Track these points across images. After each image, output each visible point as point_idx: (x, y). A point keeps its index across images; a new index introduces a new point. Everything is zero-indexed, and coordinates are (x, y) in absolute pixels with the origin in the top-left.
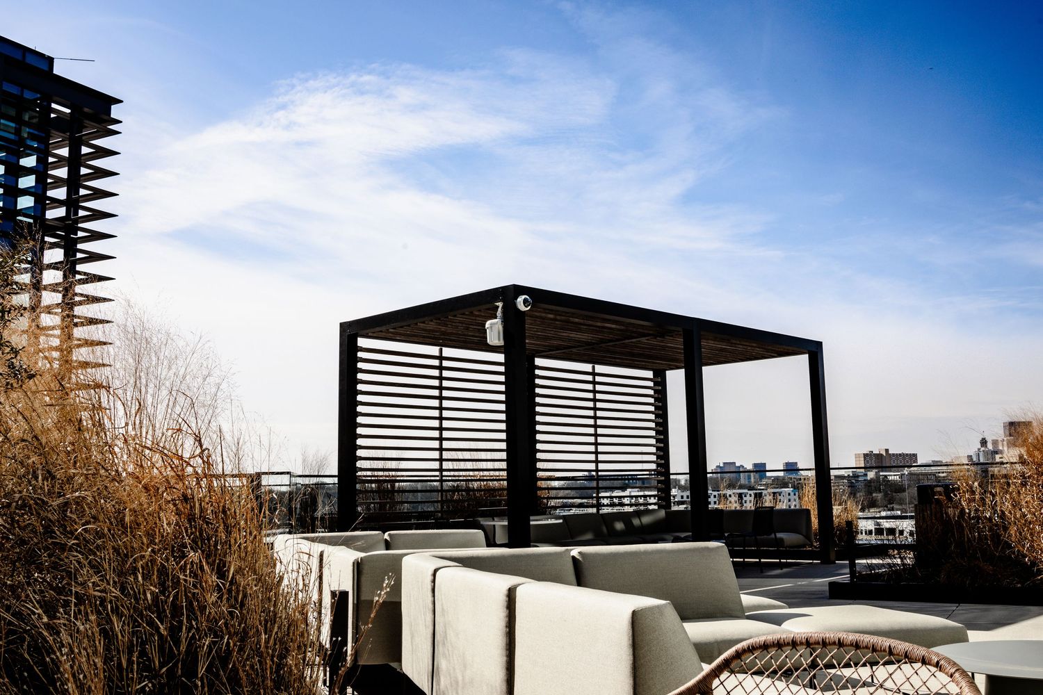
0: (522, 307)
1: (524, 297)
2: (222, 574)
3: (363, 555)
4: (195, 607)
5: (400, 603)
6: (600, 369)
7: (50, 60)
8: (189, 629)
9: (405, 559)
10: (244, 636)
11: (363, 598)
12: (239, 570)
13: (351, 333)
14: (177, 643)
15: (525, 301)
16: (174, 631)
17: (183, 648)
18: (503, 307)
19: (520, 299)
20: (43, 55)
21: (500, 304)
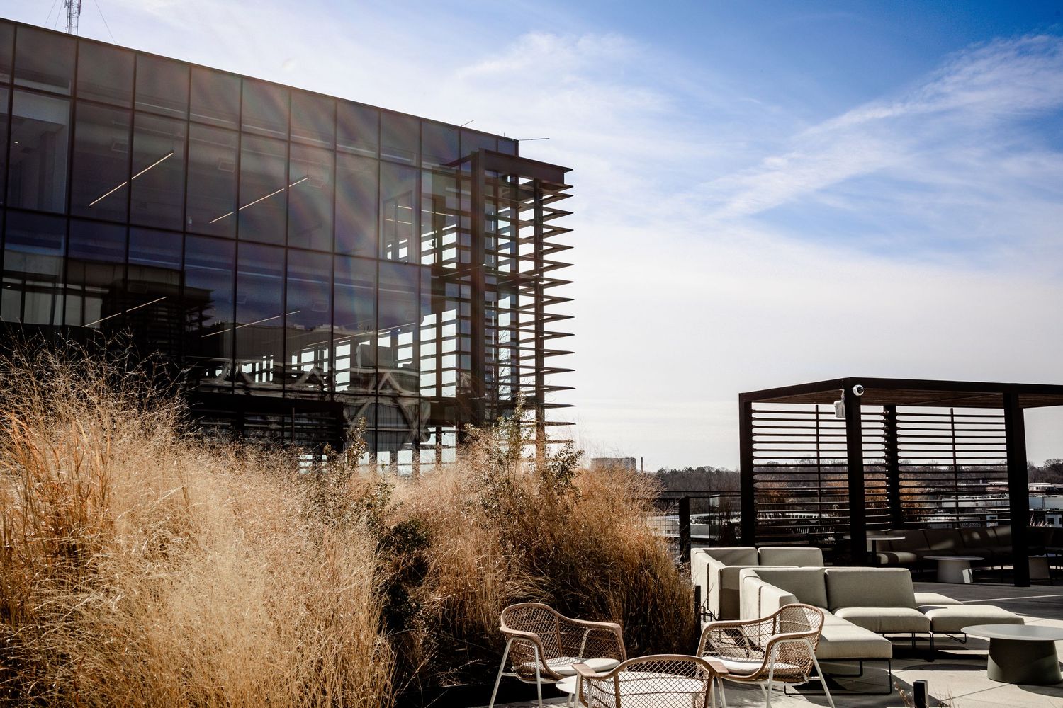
0: (856, 393)
1: (858, 386)
2: (655, 578)
3: (725, 567)
4: (647, 589)
5: (739, 591)
6: (957, 411)
7: (515, 143)
8: (645, 595)
9: (741, 571)
10: (663, 599)
11: (723, 587)
12: (661, 577)
13: (746, 401)
14: (641, 600)
15: (859, 390)
16: (640, 596)
17: (643, 602)
18: (845, 393)
19: (855, 388)
20: (511, 140)
21: (843, 390)
